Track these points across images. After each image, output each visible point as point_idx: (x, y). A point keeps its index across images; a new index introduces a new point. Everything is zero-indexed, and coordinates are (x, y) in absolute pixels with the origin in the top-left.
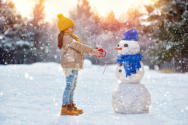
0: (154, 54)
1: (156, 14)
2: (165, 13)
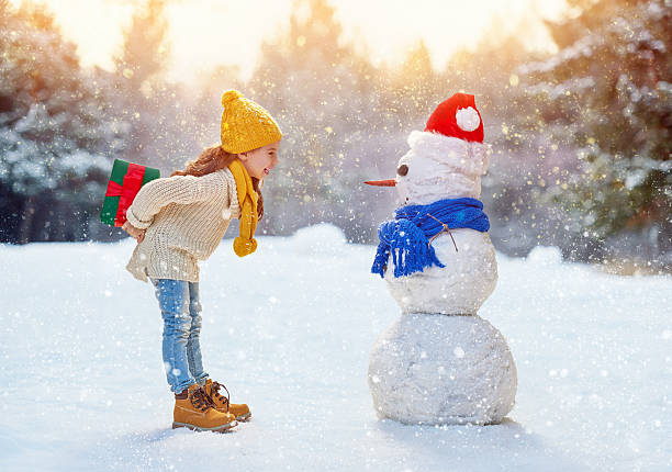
0: (579, 205)
1: (587, 52)
2: (621, 51)
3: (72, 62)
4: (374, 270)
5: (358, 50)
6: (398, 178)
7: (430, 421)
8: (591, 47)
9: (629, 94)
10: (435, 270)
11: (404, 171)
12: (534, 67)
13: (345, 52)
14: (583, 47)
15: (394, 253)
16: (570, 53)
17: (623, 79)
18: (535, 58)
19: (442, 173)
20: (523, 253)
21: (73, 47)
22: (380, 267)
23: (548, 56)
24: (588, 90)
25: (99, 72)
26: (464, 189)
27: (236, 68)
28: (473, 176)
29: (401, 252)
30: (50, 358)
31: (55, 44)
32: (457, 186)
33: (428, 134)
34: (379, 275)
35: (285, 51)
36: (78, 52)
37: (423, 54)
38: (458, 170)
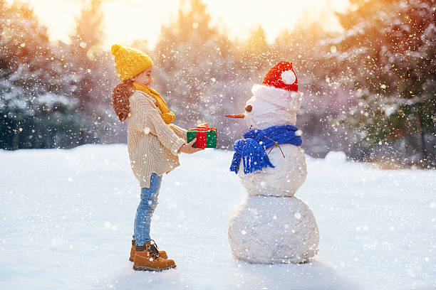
1: (362, 32)
2: (383, 31)
3: (44, 38)
4: (232, 169)
5: (221, 31)
6: (246, 113)
7: (267, 262)
8: (364, 29)
9: (387, 58)
10: (269, 169)
11: (249, 109)
12: (330, 41)
13: (213, 32)
14: (359, 29)
15: (244, 158)
16: (351, 33)
17: (384, 49)
18: (329, 36)
19: (273, 110)
20: (323, 155)
21: (45, 29)
22: (235, 168)
23: (338, 34)
24: (363, 55)
25: (61, 43)
26: (286, 120)
27: (146, 42)
28: (291, 112)
29: (248, 159)
30: (32, 219)
31: (34, 27)
32: (283, 118)
33: (265, 86)
34: (234, 172)
35: (176, 31)
36: (48, 32)
37: (261, 33)
38: (283, 109)
